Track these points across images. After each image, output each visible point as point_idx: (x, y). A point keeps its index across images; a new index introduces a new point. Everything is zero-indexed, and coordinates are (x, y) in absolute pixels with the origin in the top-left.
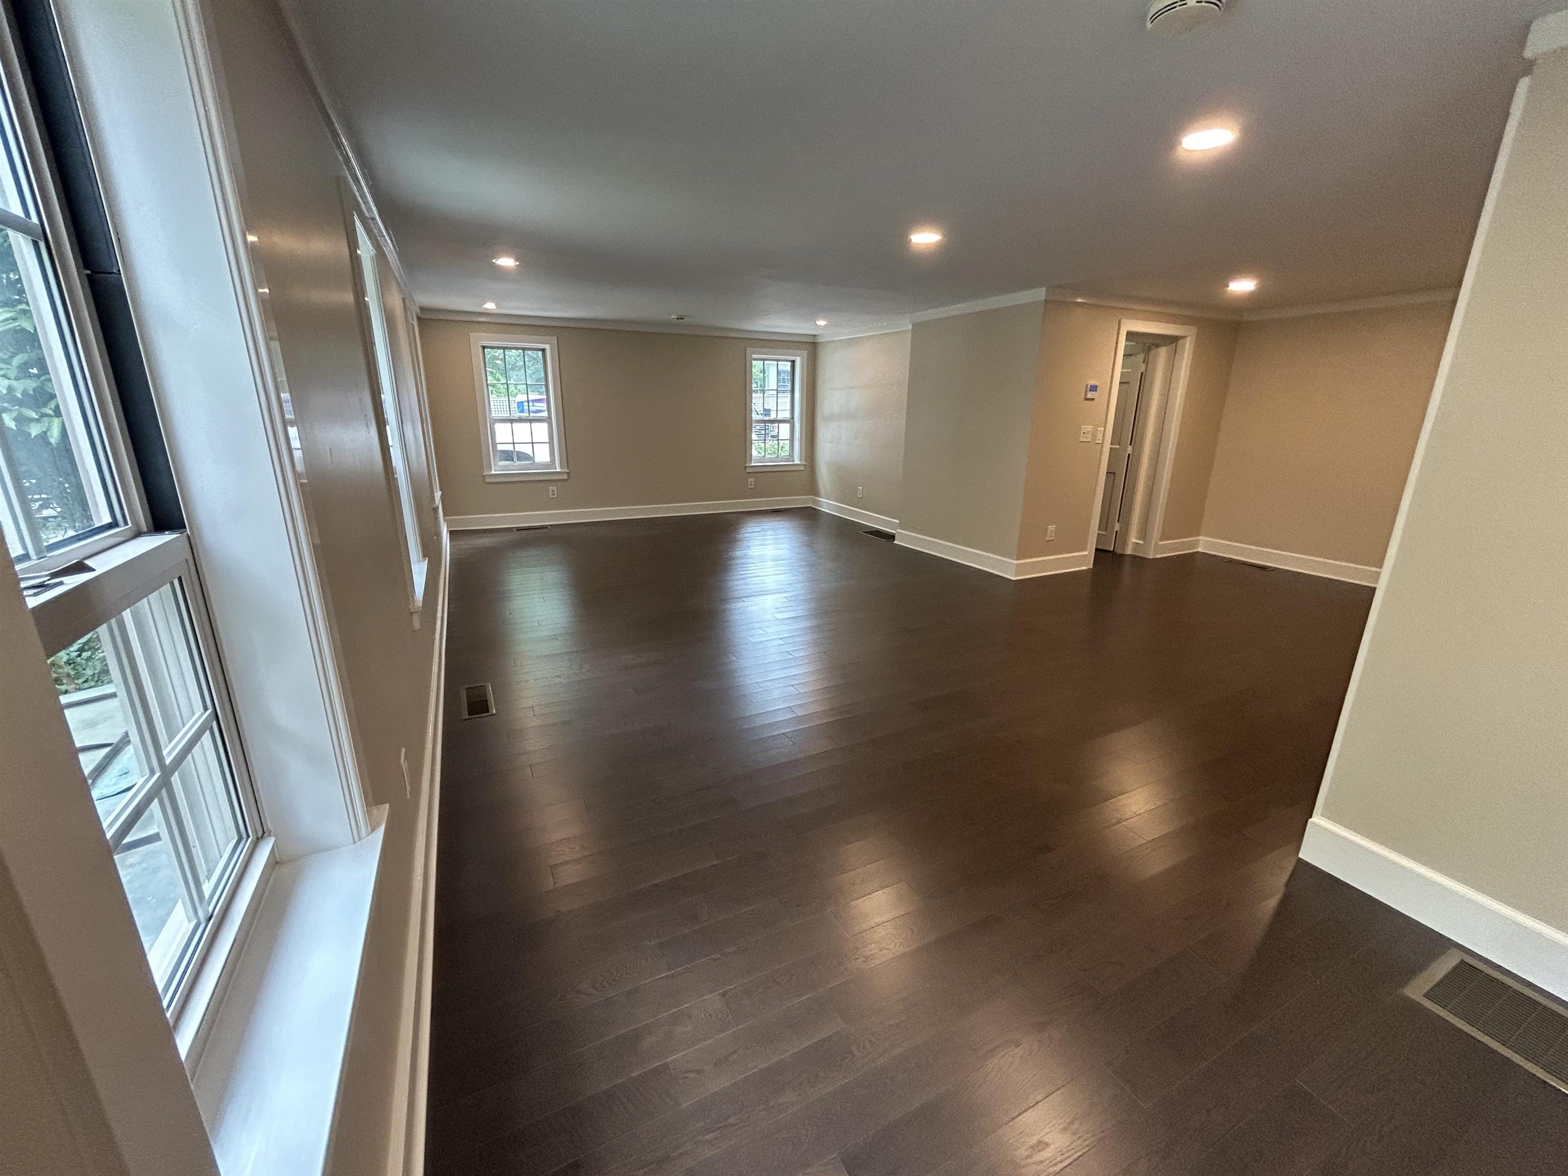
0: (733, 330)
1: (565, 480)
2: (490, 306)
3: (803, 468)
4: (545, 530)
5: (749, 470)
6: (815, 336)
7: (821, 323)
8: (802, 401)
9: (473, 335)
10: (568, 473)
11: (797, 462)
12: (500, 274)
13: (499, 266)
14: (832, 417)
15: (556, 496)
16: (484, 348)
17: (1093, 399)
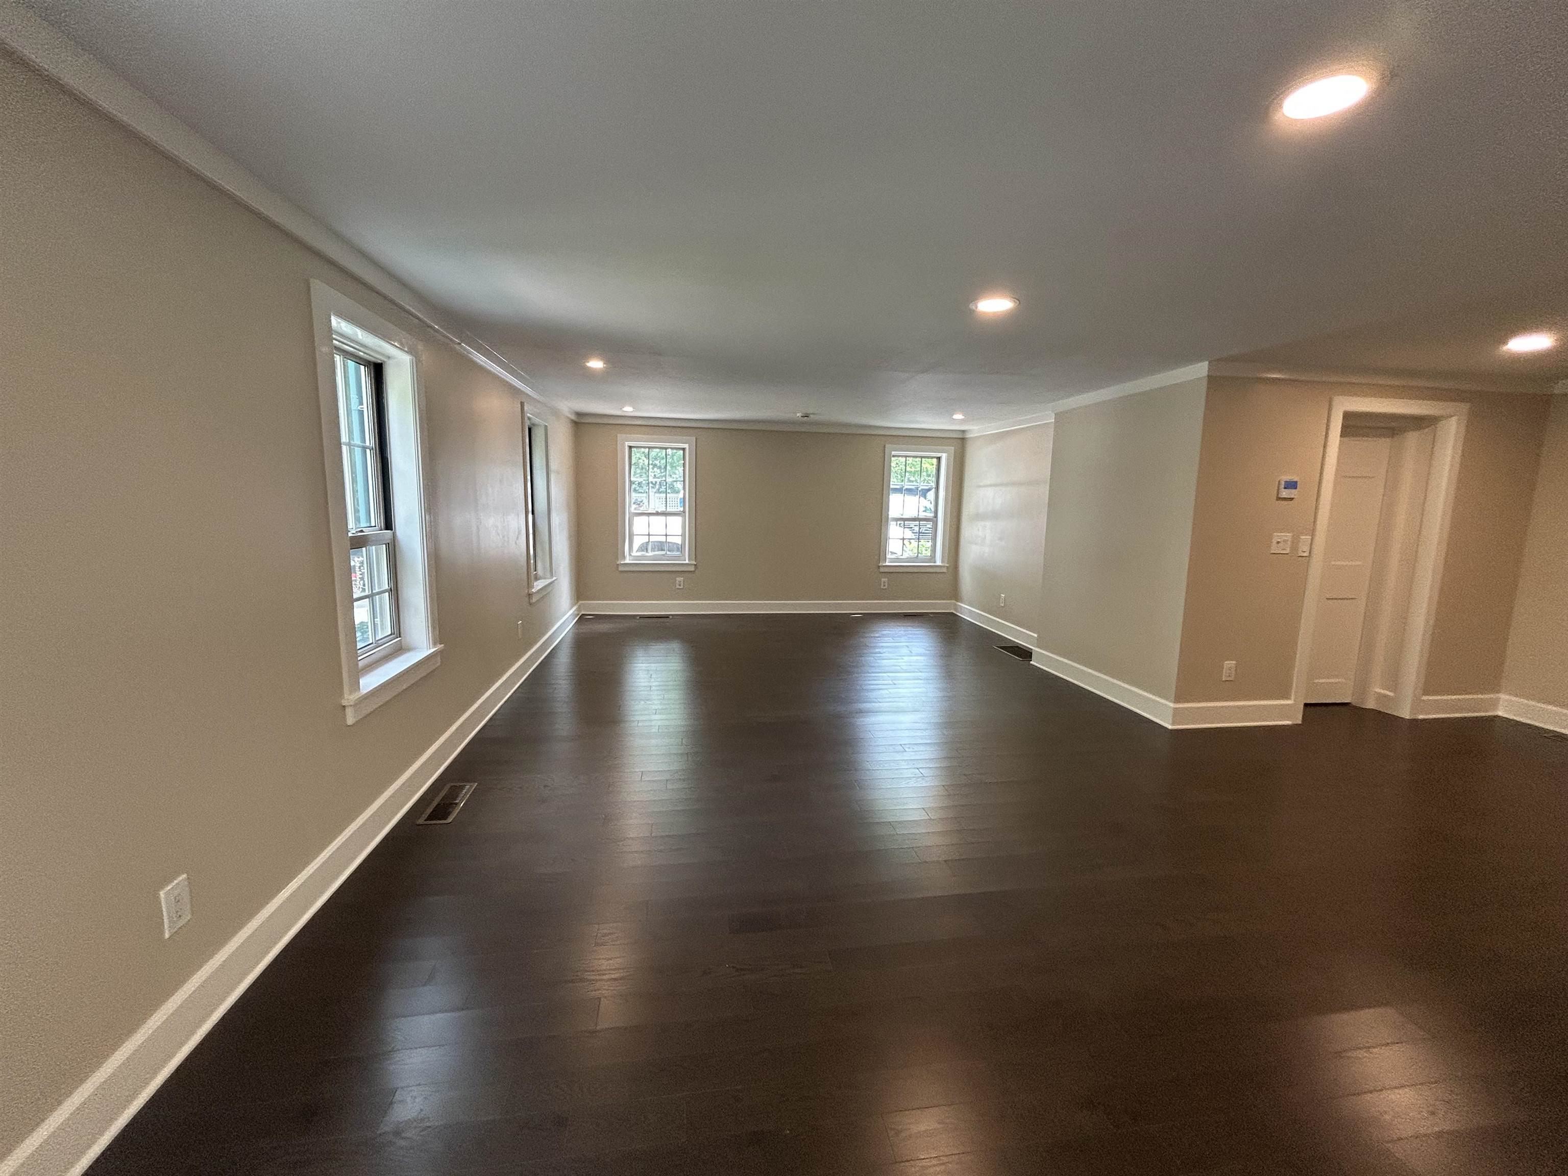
0: (870, 427)
1: (691, 571)
2: (628, 410)
3: (944, 570)
4: (665, 620)
5: (882, 570)
6: (964, 431)
7: (958, 416)
8: (946, 500)
9: (620, 437)
10: (695, 565)
11: (939, 563)
12: (590, 375)
13: (589, 368)
14: (979, 517)
15: (682, 587)
16: (630, 447)
17: (1292, 499)
